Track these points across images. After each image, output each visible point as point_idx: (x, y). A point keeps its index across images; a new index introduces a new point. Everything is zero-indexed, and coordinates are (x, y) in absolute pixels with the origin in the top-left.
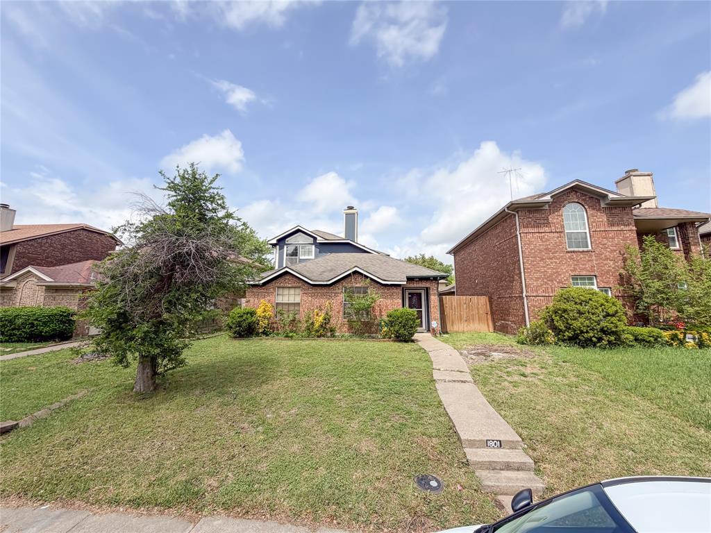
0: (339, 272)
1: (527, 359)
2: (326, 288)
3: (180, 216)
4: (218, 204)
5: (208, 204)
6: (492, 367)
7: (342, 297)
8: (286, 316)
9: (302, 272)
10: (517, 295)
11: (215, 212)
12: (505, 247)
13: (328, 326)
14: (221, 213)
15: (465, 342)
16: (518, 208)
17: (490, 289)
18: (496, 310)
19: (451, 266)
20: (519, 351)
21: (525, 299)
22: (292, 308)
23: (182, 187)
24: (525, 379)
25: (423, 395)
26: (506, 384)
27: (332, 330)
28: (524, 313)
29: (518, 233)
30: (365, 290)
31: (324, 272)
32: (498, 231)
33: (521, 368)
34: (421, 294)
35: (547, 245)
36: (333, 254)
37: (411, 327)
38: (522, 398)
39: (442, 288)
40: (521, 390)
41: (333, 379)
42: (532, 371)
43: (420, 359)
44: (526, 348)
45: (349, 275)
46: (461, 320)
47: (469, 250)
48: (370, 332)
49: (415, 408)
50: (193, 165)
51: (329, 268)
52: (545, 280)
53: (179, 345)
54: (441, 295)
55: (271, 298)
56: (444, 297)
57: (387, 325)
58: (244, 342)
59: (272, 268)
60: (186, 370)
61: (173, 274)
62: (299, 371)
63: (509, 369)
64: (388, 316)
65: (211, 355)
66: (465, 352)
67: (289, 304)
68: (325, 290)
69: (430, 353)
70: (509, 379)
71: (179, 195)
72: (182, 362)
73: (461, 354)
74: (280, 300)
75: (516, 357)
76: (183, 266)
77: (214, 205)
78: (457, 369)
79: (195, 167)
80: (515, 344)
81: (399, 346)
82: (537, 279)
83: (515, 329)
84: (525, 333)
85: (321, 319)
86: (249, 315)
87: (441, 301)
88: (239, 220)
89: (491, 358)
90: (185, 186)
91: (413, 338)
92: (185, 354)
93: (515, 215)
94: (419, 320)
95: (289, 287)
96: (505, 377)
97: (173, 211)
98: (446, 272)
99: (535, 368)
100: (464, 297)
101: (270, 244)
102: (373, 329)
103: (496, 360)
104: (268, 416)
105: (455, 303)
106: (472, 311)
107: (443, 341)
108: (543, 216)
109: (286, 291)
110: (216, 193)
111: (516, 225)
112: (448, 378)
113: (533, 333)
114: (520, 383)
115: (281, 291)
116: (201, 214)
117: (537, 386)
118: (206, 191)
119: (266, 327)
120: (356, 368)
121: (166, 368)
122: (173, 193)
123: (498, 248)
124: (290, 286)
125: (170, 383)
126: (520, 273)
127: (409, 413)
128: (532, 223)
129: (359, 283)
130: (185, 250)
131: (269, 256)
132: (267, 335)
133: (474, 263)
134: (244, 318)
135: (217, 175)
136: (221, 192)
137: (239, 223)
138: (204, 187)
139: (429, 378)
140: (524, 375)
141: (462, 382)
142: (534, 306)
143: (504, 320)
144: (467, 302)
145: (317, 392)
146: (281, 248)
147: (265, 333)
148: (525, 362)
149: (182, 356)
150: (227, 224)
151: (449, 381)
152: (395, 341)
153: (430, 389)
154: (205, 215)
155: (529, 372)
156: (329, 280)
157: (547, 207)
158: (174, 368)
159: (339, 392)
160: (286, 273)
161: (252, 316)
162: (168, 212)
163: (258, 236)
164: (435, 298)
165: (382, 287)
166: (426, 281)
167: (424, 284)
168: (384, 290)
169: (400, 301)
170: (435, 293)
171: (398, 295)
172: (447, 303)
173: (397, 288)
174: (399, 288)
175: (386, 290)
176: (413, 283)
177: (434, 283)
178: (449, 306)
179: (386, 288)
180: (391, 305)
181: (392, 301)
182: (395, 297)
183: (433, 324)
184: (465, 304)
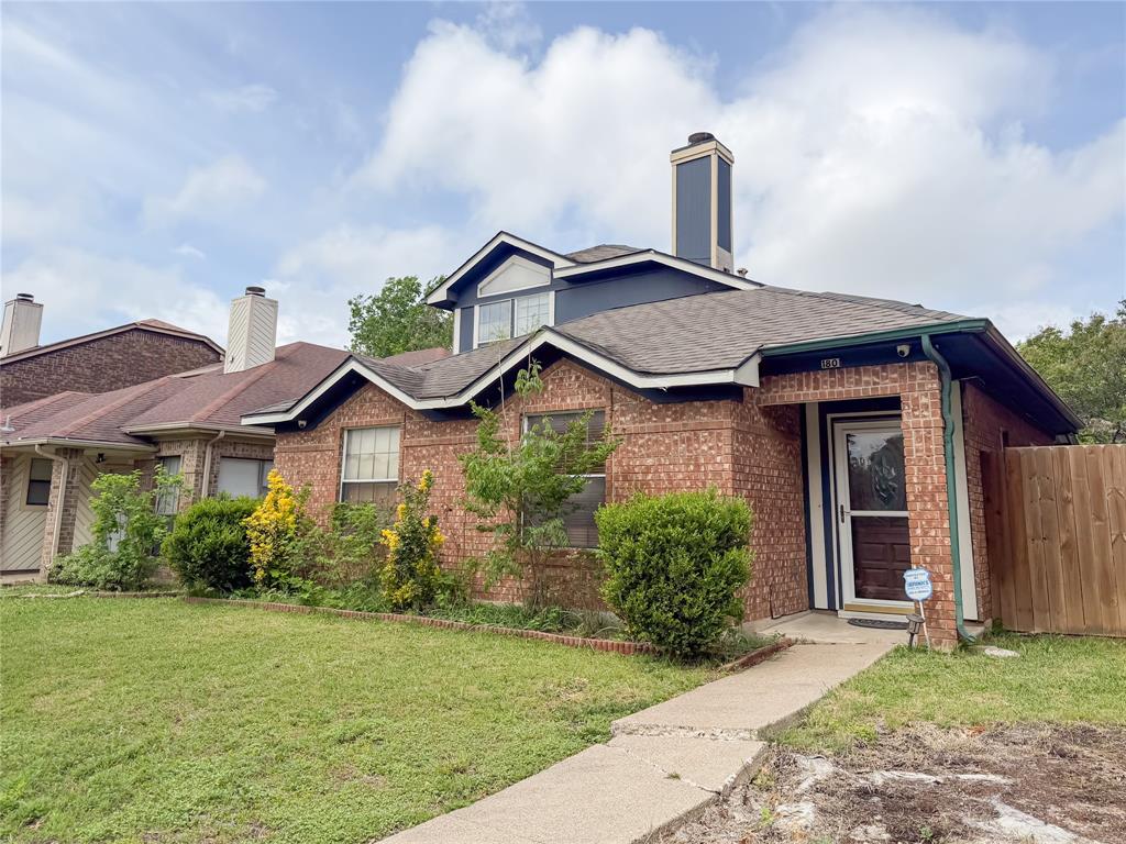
67: (373, 488)
74: (352, 473)
95: (376, 429)
115: (355, 443)
124: (374, 422)
164: (929, 450)
165: (655, 407)
166: (878, 368)
167: (867, 383)
168: (664, 420)
169: (726, 466)
170: (927, 426)
171: (719, 435)
172: (1069, 480)
173: (711, 407)
174: (721, 403)
175: (668, 420)
176: (816, 381)
177: (922, 371)
178: (1082, 497)
179: (667, 410)
180: (688, 484)
181: (692, 467)
182: (705, 448)
183: (910, 585)
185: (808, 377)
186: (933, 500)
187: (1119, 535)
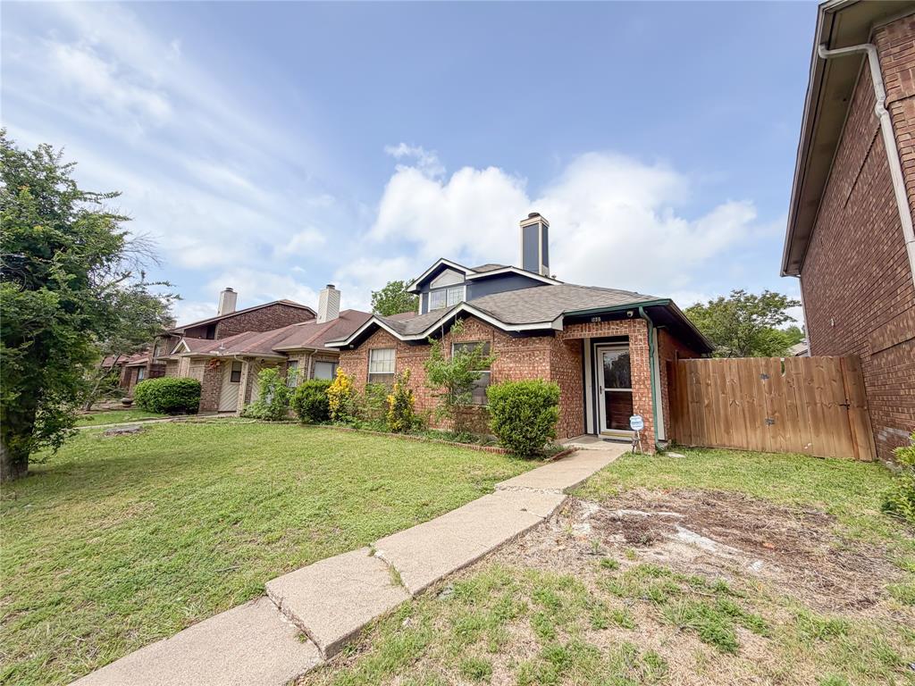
10: (909, 334)
12: (864, 189)
29: (880, 107)
46: (753, 420)
47: (814, 249)
55: (363, 366)
67: (384, 376)
74: (374, 369)
93: (865, 58)
95: (384, 349)
100: (762, 361)
105: (731, 377)
106: (791, 396)
109: (381, 356)
115: (375, 355)
119: (338, 410)
123: (853, 206)
124: (383, 346)
129: (475, 334)
133: (824, 277)
143: (893, 425)
144: (772, 372)
146: (425, 297)
156: (423, 333)
164: (642, 360)
165: (514, 340)
166: (618, 322)
167: (613, 329)
168: (518, 346)
169: (548, 368)
170: (641, 349)
171: (544, 353)
172: (709, 375)
173: (540, 340)
174: (545, 338)
176: (589, 327)
177: (639, 323)
178: (716, 383)
179: (520, 341)
180: (530, 376)
181: (531, 368)
182: (537, 359)
183: (633, 423)
184: (765, 377)
185: (585, 326)
186: (644, 384)
187: (734, 401)
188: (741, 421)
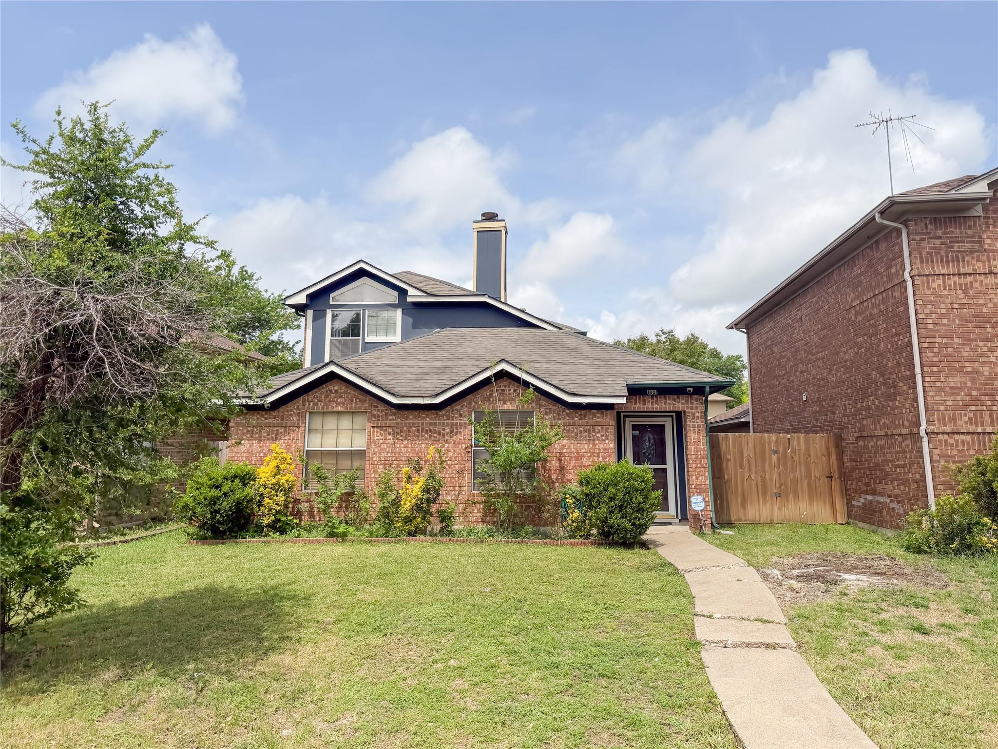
0: (461, 373)
1: (931, 590)
2: (432, 414)
3: (62, 235)
4: (157, 206)
5: (133, 205)
6: (842, 611)
7: (468, 435)
8: (330, 483)
9: (369, 376)
10: (904, 431)
11: (152, 226)
12: (875, 311)
13: (434, 508)
14: (165, 229)
15: (775, 549)
16: (904, 213)
17: (838, 417)
18: (854, 469)
19: (738, 358)
20: (908, 570)
21: (925, 440)
22: (345, 463)
23: (68, 162)
24: (925, 639)
25: (669, 678)
26: (877, 651)
27: (445, 518)
28: (923, 476)
29: (907, 275)
30: (524, 418)
31: (426, 374)
32: (857, 271)
33: (914, 612)
34: (662, 428)
35: (979, 306)
36: (447, 332)
37: (640, 510)
38: (916, 685)
39: (716, 414)
40: (913, 665)
41: (447, 641)
42: (941, 620)
43: (662, 590)
44: (926, 562)
45: (486, 382)
46: (765, 494)
47: (784, 318)
48: (537, 521)
49: (649, 713)
50: (94, 107)
51: (438, 364)
52: (974, 393)
53: (63, 558)
54: (714, 430)
55: (294, 437)
56: (722, 435)
57: (578, 503)
58: (225, 550)
59: (296, 366)
60: (78, 618)
61: (44, 381)
62: (361, 619)
63: (884, 616)
64: (581, 483)
65: (142, 582)
66: (776, 572)
67: (336, 454)
68: (427, 419)
69: (686, 574)
70: (885, 639)
71: (60, 182)
72: (70, 598)
73: (766, 577)
74: (315, 443)
75: (903, 584)
76: (72, 358)
77: (147, 208)
78: (754, 616)
79: (101, 112)
80: (901, 552)
81: (610, 558)
82: (956, 390)
83: (899, 515)
84: (925, 524)
85: (416, 489)
86: (237, 481)
87: (714, 446)
88: (210, 244)
89: (839, 588)
90: (76, 160)
91: (644, 537)
92: (76, 579)
93: (899, 232)
94: (659, 492)
95: (339, 413)
96: (875, 634)
97: (46, 221)
98: (727, 374)
99: (949, 611)
100: (773, 437)
101: (291, 306)
102: (545, 515)
103: (853, 592)
104: (284, 733)
105: (749, 452)
106: (793, 470)
107: (720, 546)
108: (970, 232)
109: (331, 423)
110: (152, 177)
111: (902, 256)
112: (732, 639)
113: (944, 526)
114: (911, 650)
115: (317, 422)
116: (114, 229)
117: (953, 655)
118: (128, 172)
119: (278, 512)
120: (504, 612)
121: (30, 616)
122: (47, 179)
123: (857, 314)
124: (340, 408)
125: (39, 653)
126: (913, 376)
127: (634, 724)
128: (943, 251)
129: (512, 400)
130: (78, 319)
131: (289, 336)
132: (283, 532)
133: (797, 351)
134: (225, 488)
135: (156, 133)
136: (166, 176)
137: (211, 254)
138: (123, 163)
139: (685, 638)
140: (922, 630)
141: (768, 646)
142: (948, 458)
143: (874, 492)
144: (781, 449)
145: (406, 674)
146: (319, 316)
147: (279, 527)
148: (923, 598)
149: (71, 583)
150: (180, 254)
151: (735, 646)
152: (600, 545)
153: (688, 664)
154: (125, 233)
155: (934, 621)
156: (437, 395)
157: (978, 211)
158: (50, 613)
159: (460, 671)
160: (332, 376)
161: (245, 485)
162: (33, 224)
163: (261, 286)
164: (699, 438)
165: (568, 411)
166: (675, 397)
167: (670, 404)
168: (573, 419)
169: (611, 446)
170: (699, 427)
171: (607, 429)
172: (729, 449)
173: (602, 413)
174: (608, 411)
175: (576, 419)
176: (644, 400)
177: (696, 400)
178: (735, 458)
179: (576, 413)
180: (589, 455)
181: (591, 446)
182: (599, 435)
183: (694, 503)
184: (775, 452)
185: (640, 398)
186: (701, 463)
187: (750, 476)
188: (755, 495)
